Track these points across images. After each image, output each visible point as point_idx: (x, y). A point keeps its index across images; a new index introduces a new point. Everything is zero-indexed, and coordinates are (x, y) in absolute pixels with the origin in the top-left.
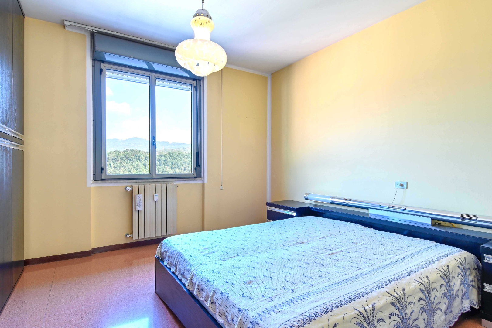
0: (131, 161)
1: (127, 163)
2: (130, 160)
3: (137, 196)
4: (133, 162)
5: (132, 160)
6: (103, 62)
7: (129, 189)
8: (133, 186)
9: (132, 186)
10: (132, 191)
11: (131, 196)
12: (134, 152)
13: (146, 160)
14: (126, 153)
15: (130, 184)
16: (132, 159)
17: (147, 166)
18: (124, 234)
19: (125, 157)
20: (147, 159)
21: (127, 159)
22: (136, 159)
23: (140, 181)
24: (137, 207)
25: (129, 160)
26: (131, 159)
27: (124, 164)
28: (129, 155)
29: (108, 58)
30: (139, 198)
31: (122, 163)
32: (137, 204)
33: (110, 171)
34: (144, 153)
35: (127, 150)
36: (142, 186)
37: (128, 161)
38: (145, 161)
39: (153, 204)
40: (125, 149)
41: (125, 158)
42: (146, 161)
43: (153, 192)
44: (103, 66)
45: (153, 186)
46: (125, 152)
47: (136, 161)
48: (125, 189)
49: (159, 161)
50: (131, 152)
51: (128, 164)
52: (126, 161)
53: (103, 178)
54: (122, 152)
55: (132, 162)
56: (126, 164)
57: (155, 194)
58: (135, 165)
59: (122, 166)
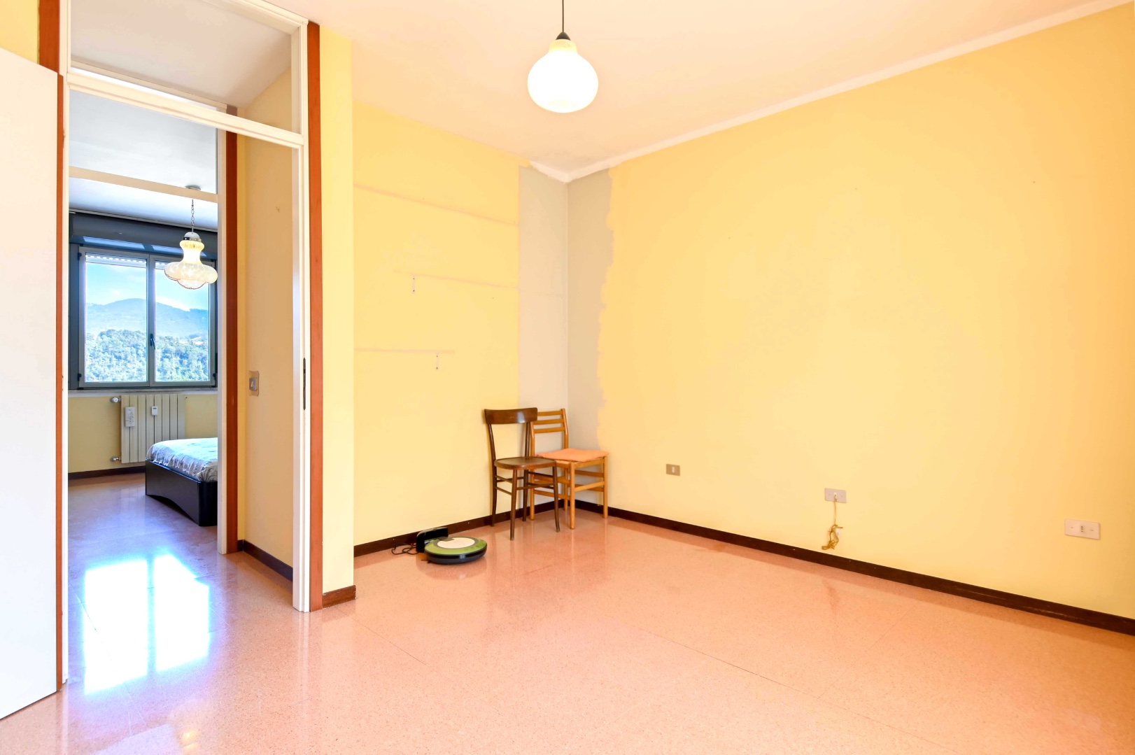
0: (122, 361)
1: (109, 367)
2: (119, 358)
3: (128, 408)
4: (128, 364)
5: (125, 359)
6: (82, 245)
7: (116, 400)
8: (122, 396)
9: (120, 397)
10: (120, 402)
11: (119, 409)
12: (130, 337)
13: (168, 357)
14: (106, 339)
15: (118, 395)
16: (126, 357)
17: (169, 372)
18: (110, 457)
19: (106, 350)
20: (168, 355)
21: (109, 356)
22: (138, 354)
23: (132, 390)
24: (127, 423)
25: (116, 357)
26: (123, 356)
27: (102, 369)
28: (116, 345)
29: (88, 240)
30: (130, 411)
31: (96, 366)
32: (127, 419)
33: (90, 377)
34: (161, 341)
35: (109, 331)
36: (134, 397)
37: (114, 361)
38: (162, 360)
39: (150, 420)
40: (104, 330)
41: (103, 353)
42: (166, 360)
43: (150, 403)
44: (82, 250)
45: (150, 397)
46: (104, 336)
47: (137, 362)
48: (111, 400)
49: (202, 362)
50: (123, 338)
51: (112, 369)
52: (108, 360)
53: (80, 386)
54: (95, 338)
55: (125, 365)
56: (107, 370)
57: (153, 407)
58: (135, 370)
59: (94, 374)
